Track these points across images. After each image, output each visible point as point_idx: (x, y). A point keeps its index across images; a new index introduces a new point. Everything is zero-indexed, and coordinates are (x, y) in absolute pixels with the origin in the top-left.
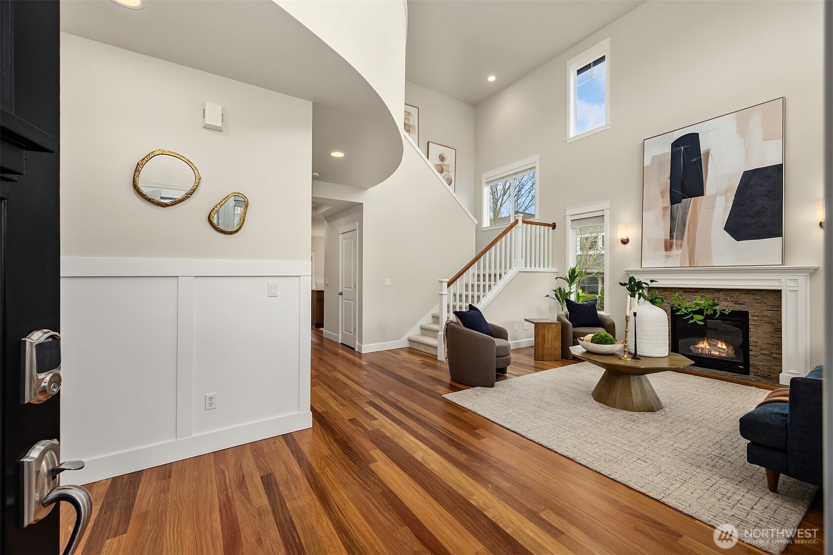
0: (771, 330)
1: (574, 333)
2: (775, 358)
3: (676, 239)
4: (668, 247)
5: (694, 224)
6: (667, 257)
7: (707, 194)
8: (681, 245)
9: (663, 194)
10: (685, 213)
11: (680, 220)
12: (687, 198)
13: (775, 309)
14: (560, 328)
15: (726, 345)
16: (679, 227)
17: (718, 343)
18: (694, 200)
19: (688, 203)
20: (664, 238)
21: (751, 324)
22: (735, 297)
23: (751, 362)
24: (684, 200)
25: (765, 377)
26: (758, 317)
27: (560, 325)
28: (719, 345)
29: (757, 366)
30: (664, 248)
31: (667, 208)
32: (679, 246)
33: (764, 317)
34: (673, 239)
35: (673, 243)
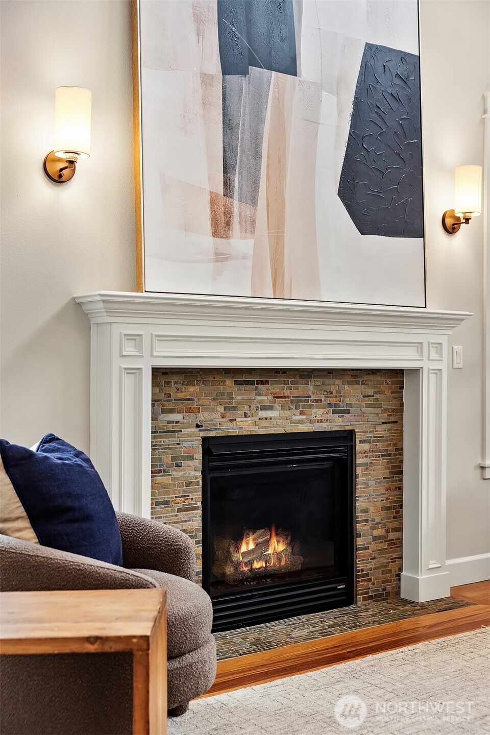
0: (387, 473)
2: (391, 543)
3: (240, 200)
4: (221, 222)
5: (279, 161)
6: (220, 257)
7: (303, 75)
8: (253, 222)
9: (198, 19)
10: (258, 115)
11: (247, 136)
12: (262, 68)
13: (394, 419)
16: (244, 158)
17: (273, 539)
19: (265, 87)
20: (207, 186)
23: (360, 565)
24: (254, 70)
26: (368, 442)
29: (367, 575)
30: (208, 223)
31: (212, 77)
32: (249, 227)
33: (378, 441)
34: (231, 197)
35: (232, 212)
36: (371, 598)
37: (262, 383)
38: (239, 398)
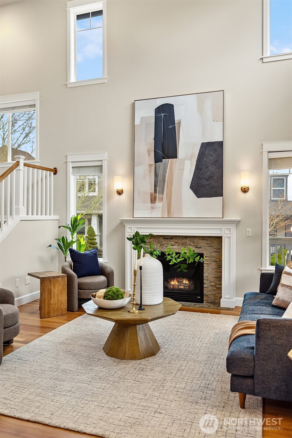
0: (216, 267)
1: (79, 284)
2: (217, 288)
3: (159, 194)
4: (153, 200)
5: (171, 182)
6: (153, 208)
7: (179, 158)
8: (162, 199)
9: (149, 151)
10: (165, 171)
11: (161, 177)
12: (166, 159)
13: (218, 251)
14: (66, 280)
15: (188, 280)
16: (160, 183)
17: (183, 280)
18: (171, 160)
19: (167, 163)
20: (150, 192)
21: (205, 263)
22: (196, 242)
23: (205, 292)
24: (164, 160)
25: (213, 303)
26: (209, 257)
27: (66, 278)
28: (184, 282)
29: (208, 296)
30: (150, 200)
31: (152, 165)
32: (161, 200)
33: (212, 257)
34: (156, 193)
35: (156, 197)
36: (209, 302)
37: (171, 239)
38: (164, 242)
